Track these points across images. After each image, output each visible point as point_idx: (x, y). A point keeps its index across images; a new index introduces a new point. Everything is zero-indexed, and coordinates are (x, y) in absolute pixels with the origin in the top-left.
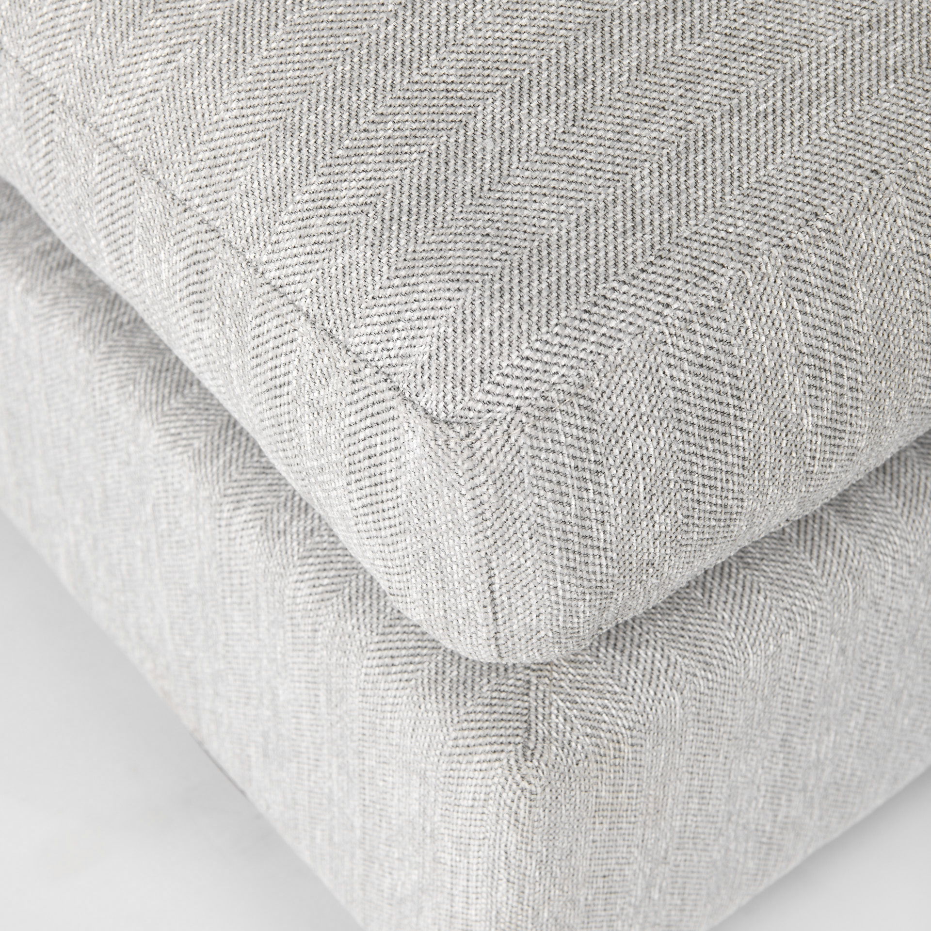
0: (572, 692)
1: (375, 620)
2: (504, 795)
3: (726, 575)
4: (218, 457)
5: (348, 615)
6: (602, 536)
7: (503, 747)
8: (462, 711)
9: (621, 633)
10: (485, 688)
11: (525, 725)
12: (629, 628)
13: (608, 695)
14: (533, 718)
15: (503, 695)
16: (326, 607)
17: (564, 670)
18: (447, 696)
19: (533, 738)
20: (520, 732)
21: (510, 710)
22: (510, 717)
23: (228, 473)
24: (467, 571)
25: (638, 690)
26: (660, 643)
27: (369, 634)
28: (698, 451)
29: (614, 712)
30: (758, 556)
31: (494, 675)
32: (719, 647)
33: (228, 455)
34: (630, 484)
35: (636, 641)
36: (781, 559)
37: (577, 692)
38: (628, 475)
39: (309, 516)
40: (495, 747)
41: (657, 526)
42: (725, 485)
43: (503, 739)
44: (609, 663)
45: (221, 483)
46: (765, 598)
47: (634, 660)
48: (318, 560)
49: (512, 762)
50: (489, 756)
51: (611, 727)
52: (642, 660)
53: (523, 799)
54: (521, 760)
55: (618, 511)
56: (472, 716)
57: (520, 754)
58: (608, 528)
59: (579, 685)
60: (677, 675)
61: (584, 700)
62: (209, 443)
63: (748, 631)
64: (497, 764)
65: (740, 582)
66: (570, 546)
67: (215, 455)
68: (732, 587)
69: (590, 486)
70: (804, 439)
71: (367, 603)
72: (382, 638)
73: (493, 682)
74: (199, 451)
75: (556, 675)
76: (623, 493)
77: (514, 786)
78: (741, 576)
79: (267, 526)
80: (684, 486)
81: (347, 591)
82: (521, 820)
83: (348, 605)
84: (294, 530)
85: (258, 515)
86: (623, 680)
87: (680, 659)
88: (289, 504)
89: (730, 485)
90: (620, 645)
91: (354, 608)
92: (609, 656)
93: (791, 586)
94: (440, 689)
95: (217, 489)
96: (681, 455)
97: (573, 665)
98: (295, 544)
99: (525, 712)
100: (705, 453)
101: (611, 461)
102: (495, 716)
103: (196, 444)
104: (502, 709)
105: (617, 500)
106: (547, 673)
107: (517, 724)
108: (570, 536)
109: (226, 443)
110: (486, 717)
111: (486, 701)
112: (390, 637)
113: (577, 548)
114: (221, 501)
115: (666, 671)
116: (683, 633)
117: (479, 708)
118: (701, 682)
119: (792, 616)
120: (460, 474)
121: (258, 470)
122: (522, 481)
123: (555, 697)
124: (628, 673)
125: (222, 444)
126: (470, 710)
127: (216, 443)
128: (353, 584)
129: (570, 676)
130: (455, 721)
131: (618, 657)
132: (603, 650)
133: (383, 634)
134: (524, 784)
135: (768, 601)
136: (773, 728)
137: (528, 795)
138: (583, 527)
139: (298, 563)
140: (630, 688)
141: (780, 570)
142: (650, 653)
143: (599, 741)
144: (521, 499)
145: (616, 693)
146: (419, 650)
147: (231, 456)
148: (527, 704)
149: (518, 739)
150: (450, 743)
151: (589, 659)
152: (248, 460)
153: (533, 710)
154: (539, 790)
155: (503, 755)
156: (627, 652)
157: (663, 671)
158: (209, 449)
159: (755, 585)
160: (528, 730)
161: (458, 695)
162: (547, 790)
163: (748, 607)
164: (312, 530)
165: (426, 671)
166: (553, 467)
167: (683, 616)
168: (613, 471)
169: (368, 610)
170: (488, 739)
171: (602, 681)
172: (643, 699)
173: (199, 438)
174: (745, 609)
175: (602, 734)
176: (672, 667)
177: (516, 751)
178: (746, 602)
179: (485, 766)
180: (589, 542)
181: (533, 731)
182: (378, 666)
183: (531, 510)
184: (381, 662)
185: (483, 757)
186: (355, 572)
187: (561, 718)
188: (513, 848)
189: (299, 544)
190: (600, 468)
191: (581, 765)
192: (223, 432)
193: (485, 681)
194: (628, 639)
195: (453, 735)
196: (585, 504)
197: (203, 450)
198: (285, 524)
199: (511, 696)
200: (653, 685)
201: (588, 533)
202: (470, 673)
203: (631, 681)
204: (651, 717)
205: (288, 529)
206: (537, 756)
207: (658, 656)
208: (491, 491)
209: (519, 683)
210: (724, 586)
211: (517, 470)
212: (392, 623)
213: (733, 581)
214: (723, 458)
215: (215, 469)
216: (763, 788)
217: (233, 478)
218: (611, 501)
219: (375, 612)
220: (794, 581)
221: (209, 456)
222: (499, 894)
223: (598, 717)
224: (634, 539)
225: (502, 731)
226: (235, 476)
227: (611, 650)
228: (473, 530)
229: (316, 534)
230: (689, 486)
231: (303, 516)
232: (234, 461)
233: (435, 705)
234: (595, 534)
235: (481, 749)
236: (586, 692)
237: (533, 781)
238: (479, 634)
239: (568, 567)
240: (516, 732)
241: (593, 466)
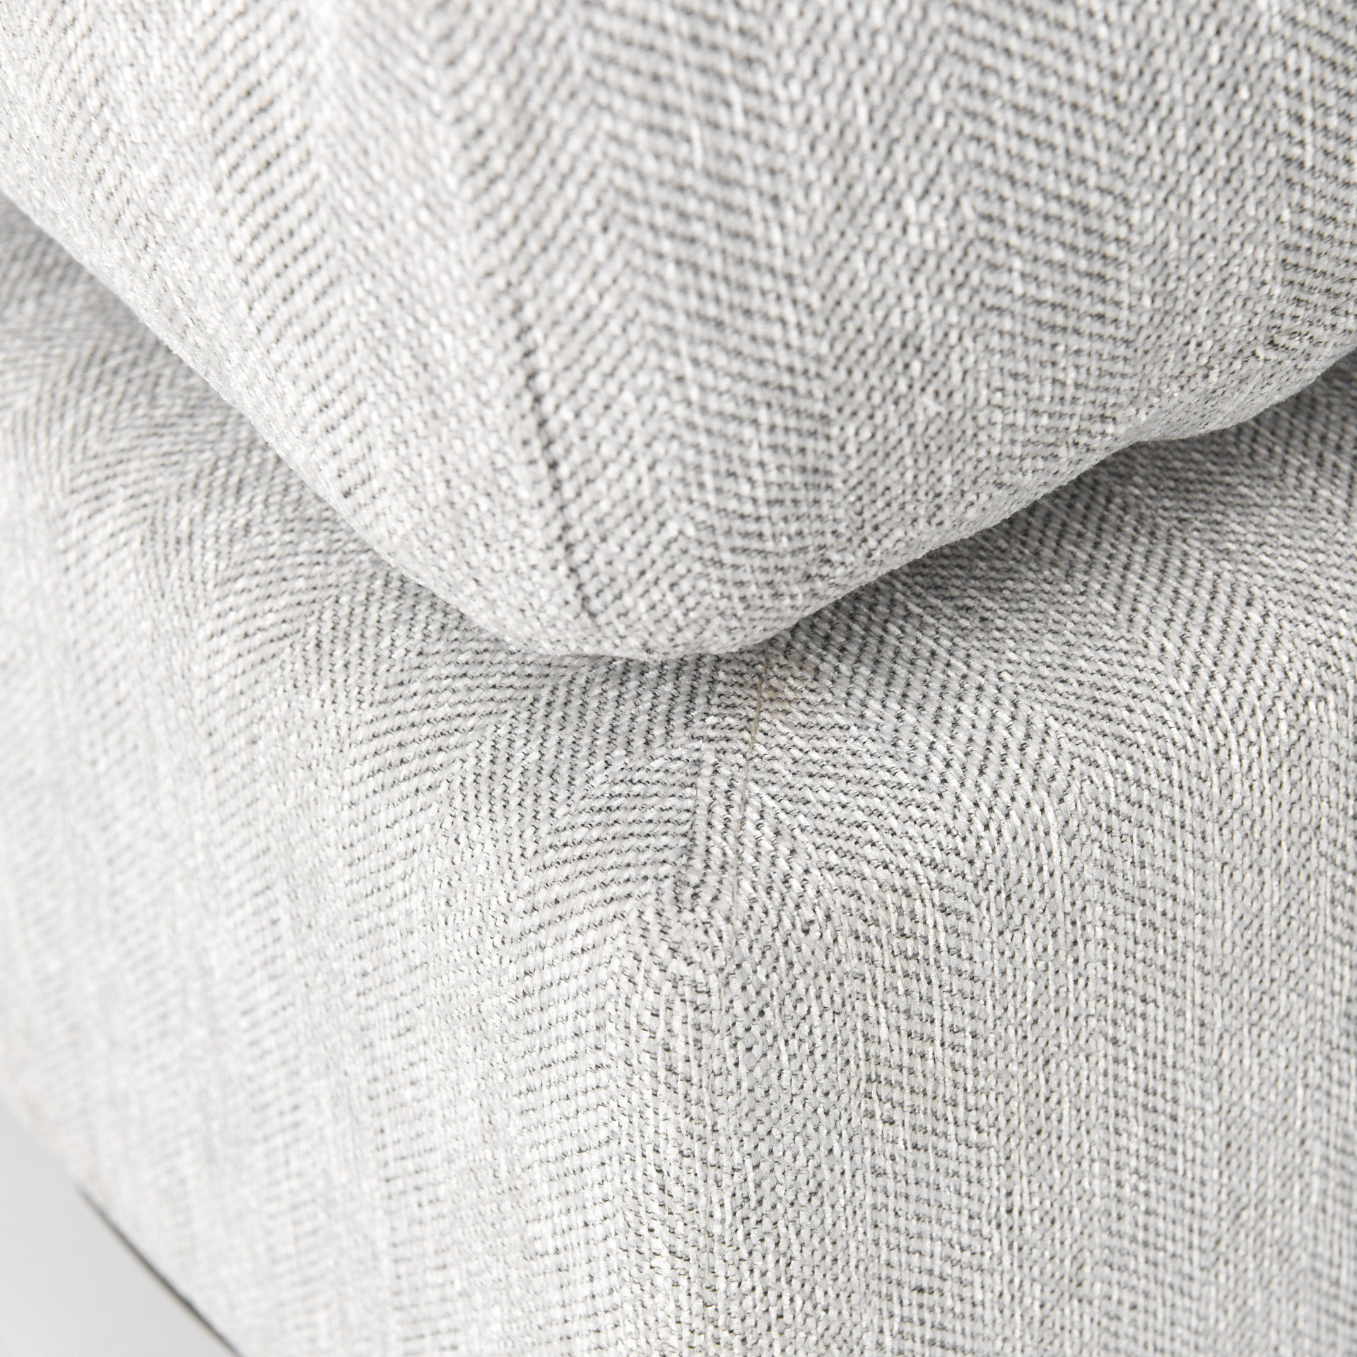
0: (798, 782)
1: (369, 677)
2: (636, 1000)
3: (1173, 571)
4: (62, 417)
5: (313, 678)
6: (776, 236)
7: (630, 887)
8: (544, 829)
9: (920, 675)
10: (599, 778)
11: (683, 842)
12: (940, 665)
13: (882, 790)
14: (701, 825)
15: (638, 788)
16: (270, 674)
17: (783, 740)
18: (513, 803)
19: (698, 864)
20: (669, 855)
21: (650, 815)
22: (648, 828)
23: (80, 445)
24: (474, 343)
25: (954, 783)
26: (1009, 691)
27: (353, 708)
28: (996, 36)
29: (893, 823)
30: (1251, 538)
31: (619, 752)
32: (1151, 708)
33: (83, 412)
34: (832, 100)
35: (954, 686)
36: (1306, 544)
37: (809, 781)
38: (825, 75)
39: (244, 500)
40: (614, 890)
41: (913, 231)
42: (1074, 144)
43: (630, 872)
44: (888, 728)
45: (65, 467)
46: (1265, 616)
47: (946, 722)
48: (257, 579)
49: (650, 916)
50: (601, 913)
51: (888, 856)
52: (965, 723)
53: (678, 1005)
54: (670, 911)
55: (811, 173)
56: (566, 836)
57: (668, 897)
58: (789, 215)
59: (815, 769)
60: (1049, 759)
61: (826, 797)
62: (46, 396)
63: (1221, 681)
64: (618, 925)
65: (1207, 585)
66: (701, 258)
67: (55, 415)
68: (1186, 593)
69: (734, 93)
70: (1266, 54)
71: (355, 646)
72: (383, 709)
73: (617, 765)
74: (25, 413)
75: (762, 750)
76: (818, 123)
77: (656, 973)
78: (1209, 574)
79: (154, 533)
80: (969, 128)
81: (312, 631)
82: (681, 1067)
83: (313, 657)
84: (211, 529)
85: (136, 516)
86: (920, 761)
87: (1055, 726)
88: (203, 484)
89: (1088, 148)
90: (915, 695)
91: (325, 664)
92: (890, 716)
93: (1328, 596)
94: (498, 791)
95: (57, 480)
96: (954, 41)
97: (802, 732)
98: (210, 556)
99: (685, 816)
100: (1014, 43)
101: (781, 34)
102: (617, 828)
103: (20, 402)
104: (634, 815)
105: (806, 141)
106: (742, 746)
107: (665, 840)
108: (697, 228)
109: (81, 391)
110: (595, 833)
111: (602, 802)
112: (399, 705)
113: (717, 264)
114: (64, 505)
115: (1022, 749)
116: (1064, 675)
117: (584, 818)
118: (1110, 781)
119: (1331, 659)
120: (423, 52)
121: (143, 431)
122: (567, 69)
123: (756, 789)
124: (931, 747)
125: (72, 394)
126: (563, 823)
127: (60, 395)
128: (327, 615)
129: (795, 752)
130: (529, 853)
131: (909, 718)
132: (874, 705)
133: (384, 702)
134: (677, 966)
135: (1272, 621)
136: (1317, 970)
137: (688, 993)
138: (728, 207)
139: (216, 593)
140: (935, 778)
141: (1302, 565)
142: (984, 711)
143: (858, 884)
144: (571, 119)
145: (900, 786)
146: (457, 722)
147: (90, 415)
148: (689, 804)
149: (664, 870)
150: (520, 905)
151: (842, 722)
152: (125, 415)
153: (702, 812)
154: (714, 983)
155: (630, 906)
156: (931, 709)
157: (1014, 746)
158: (45, 406)
159: (1242, 591)
160: (688, 851)
161: (537, 797)
162: (736, 984)
163: (1224, 631)
164: (247, 526)
165: (473, 761)
166: (639, 34)
167: (1068, 643)
168: (788, 61)
169: (355, 661)
170: (599, 877)
171: (870, 761)
172: (967, 802)
173: (26, 389)
174: (1215, 635)
175: (867, 871)
176: (1036, 740)
177: (659, 893)
178: (1217, 621)
179: (592, 936)
180: (747, 250)
181: (700, 850)
182: (373, 774)
183: (596, 150)
184: (377, 762)
185: (587, 918)
186: (334, 592)
187: (767, 829)
188: (672, 1153)
189: (218, 555)
190: (754, 51)
191: (815, 933)
192: (78, 373)
193: (600, 764)
194: (935, 685)
195: (526, 884)
196: (727, 144)
197: (33, 411)
198: (191, 522)
199: (655, 789)
200: (991, 773)
201: (741, 224)
202: (567, 754)
203: (939, 764)
204: (985, 845)
205: (198, 531)
206: (706, 897)
207: (1004, 716)
208: (497, 93)
209: (673, 766)
210: (1168, 590)
211: (552, 36)
212: (405, 677)
213: (1189, 582)
214: (1060, 63)
215: (54, 442)
216: (1316, 1148)
217: (91, 453)
218: (791, 142)
219: (369, 662)
220: (1336, 586)
221: (44, 420)
222: (660, 1298)
223: (856, 832)
224: (858, 259)
225: (630, 857)
226: (95, 447)
227: (893, 705)
228: (472, 214)
229: (254, 530)
230: (983, 130)
231: (230, 502)
232: (94, 420)
233: (487, 826)
234: (758, 231)
235: (583, 899)
236: (829, 783)
237: (697, 957)
238: (528, 533)
239: (703, 319)
240: (661, 856)
241: (736, 43)
